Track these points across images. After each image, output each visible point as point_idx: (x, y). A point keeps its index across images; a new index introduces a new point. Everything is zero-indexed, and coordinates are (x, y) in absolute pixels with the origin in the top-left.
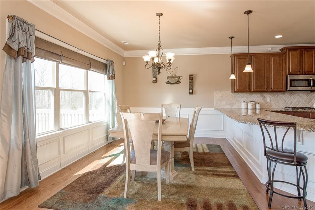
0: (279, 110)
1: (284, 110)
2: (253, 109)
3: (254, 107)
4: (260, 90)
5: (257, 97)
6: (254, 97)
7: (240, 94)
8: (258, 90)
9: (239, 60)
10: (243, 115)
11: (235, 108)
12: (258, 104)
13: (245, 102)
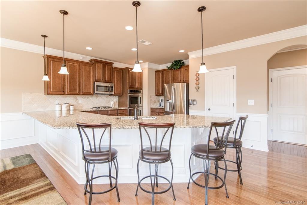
0: (89, 110)
1: (92, 110)
2: (67, 110)
3: (69, 109)
4: (74, 92)
5: (70, 99)
6: (68, 99)
7: (54, 96)
8: (72, 93)
9: (52, 62)
10: (57, 116)
11: (49, 111)
12: (72, 105)
13: (59, 104)
